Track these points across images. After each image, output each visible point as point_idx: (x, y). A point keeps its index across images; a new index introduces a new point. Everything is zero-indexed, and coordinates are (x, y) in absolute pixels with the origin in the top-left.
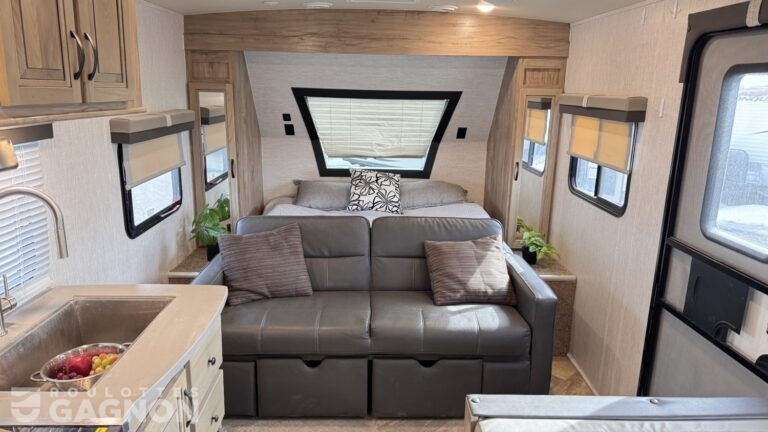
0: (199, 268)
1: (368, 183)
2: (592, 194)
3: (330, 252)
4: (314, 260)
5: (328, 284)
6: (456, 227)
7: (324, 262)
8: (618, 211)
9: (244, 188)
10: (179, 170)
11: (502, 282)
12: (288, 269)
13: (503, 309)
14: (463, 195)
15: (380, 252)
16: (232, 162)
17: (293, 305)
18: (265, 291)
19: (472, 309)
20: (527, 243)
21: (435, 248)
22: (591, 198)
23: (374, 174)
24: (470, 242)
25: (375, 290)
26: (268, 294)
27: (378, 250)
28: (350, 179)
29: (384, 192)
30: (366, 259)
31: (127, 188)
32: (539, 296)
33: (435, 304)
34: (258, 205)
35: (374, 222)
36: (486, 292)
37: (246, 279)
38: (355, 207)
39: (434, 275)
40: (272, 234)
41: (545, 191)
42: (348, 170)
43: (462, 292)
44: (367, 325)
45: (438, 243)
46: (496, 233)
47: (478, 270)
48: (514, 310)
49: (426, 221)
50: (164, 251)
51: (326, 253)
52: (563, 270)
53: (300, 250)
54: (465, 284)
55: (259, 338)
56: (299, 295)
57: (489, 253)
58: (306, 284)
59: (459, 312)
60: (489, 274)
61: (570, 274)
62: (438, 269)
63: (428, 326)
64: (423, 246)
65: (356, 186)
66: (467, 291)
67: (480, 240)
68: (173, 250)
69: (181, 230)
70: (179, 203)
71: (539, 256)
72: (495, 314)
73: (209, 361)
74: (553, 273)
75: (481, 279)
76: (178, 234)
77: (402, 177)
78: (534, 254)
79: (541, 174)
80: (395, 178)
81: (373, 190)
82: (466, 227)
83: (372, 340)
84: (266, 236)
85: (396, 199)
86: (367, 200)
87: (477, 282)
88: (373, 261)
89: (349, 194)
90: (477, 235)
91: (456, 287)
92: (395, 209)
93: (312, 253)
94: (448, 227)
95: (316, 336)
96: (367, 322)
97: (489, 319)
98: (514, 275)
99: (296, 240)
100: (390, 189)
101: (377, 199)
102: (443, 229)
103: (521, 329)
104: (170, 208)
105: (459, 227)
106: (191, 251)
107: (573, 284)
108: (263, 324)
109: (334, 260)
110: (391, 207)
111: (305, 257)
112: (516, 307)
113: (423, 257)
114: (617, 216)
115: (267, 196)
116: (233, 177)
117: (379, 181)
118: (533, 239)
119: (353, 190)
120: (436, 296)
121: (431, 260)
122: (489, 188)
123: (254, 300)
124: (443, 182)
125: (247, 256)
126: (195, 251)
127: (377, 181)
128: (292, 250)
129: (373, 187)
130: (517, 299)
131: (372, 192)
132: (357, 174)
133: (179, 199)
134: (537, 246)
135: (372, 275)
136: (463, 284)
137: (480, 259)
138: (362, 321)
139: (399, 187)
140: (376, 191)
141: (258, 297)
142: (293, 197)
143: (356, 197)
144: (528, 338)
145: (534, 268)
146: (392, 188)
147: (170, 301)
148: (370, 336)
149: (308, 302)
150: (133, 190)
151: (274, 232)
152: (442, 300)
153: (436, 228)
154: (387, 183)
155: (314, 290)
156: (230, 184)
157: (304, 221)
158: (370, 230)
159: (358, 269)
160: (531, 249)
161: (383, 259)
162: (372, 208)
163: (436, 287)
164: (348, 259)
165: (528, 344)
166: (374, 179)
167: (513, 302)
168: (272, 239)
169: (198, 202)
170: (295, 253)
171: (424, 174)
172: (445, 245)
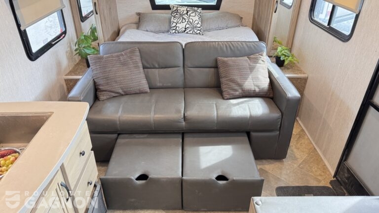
0: (82, 73)
1: (181, 15)
2: (326, 24)
3: (159, 65)
4: (149, 70)
5: (159, 84)
6: (237, 47)
7: (156, 71)
8: (345, 38)
9: (105, 20)
10: (62, 10)
11: (265, 83)
12: (134, 77)
13: (265, 101)
14: (239, 20)
15: (189, 65)
16: (95, 3)
17: (138, 100)
18: (120, 91)
19: (246, 101)
20: (280, 54)
21: (224, 62)
22: (325, 27)
23: (185, 8)
24: (246, 58)
25: (187, 88)
26: (123, 93)
27: (188, 63)
28: (170, 11)
29: (191, 21)
30: (182, 69)
31: (22, 29)
32: (289, 95)
33: (223, 98)
34: (116, 29)
35: (186, 45)
36: (255, 90)
37: (107, 84)
38: (174, 31)
39: (223, 80)
40: (122, 55)
41: (292, 19)
42: (169, 6)
43: (240, 91)
44: (182, 114)
45: (226, 59)
46: (262, 51)
47: (250, 77)
48: (271, 100)
49: (218, 44)
50: (59, 64)
51: (157, 66)
52: (300, 71)
53: (140, 65)
54: (242, 86)
55: (118, 123)
56: (141, 93)
57: (258, 65)
58: (145, 87)
59: (238, 104)
60: (257, 79)
61: (304, 73)
62: (226, 77)
63: (219, 115)
64: (216, 60)
65: (174, 17)
66: (243, 90)
67: (252, 56)
68: (65, 62)
69: (69, 49)
70: (65, 33)
71: (286, 63)
72: (260, 105)
73: (81, 153)
74: (294, 72)
75: (252, 83)
76: (67, 52)
77: (203, 9)
78: (284, 61)
79: (289, 7)
80: (198, 11)
81: (185, 19)
82: (244, 47)
83: (186, 123)
84: (118, 56)
85: (199, 26)
86: (181, 26)
87: (250, 84)
88: (185, 69)
89: (170, 22)
90: (251, 53)
91: (236, 88)
92: (199, 32)
93: (148, 66)
94: (232, 47)
95: (152, 121)
96: (183, 112)
97: (256, 108)
98: (272, 77)
99: (137, 58)
100: (195, 18)
101: (187, 26)
102: (229, 49)
103: (276, 115)
104: (58, 37)
105: (239, 48)
106: (78, 61)
107: (305, 80)
108: (119, 114)
109: (162, 70)
110: (196, 31)
111: (143, 68)
112: (272, 98)
113: (216, 67)
114: (343, 41)
115: (121, 23)
116: (97, 14)
117: (189, 14)
118: (283, 51)
119: (172, 20)
120: (224, 93)
121: (221, 70)
122: (256, 16)
123: (114, 97)
124: (227, 12)
125: (107, 70)
126: (80, 60)
127: (187, 13)
128: (135, 65)
129: (186, 18)
130: (273, 95)
131: (184, 21)
132: (175, 8)
133: (64, 30)
134: (285, 56)
135: (185, 79)
136: (240, 85)
137: (252, 69)
138: (179, 112)
139: (201, 17)
140: (187, 20)
141: (117, 95)
142: (137, 24)
143: (174, 24)
144: (280, 120)
145: (282, 70)
146: (197, 18)
147: (50, 116)
148: (184, 121)
149: (146, 98)
150: (27, 29)
151: (123, 53)
152: (228, 96)
153: (225, 49)
154: (194, 14)
155: (150, 89)
156: (95, 18)
157: (142, 45)
158: (183, 50)
159: (176, 75)
160: (282, 59)
161: (192, 69)
162: (185, 31)
163: (224, 87)
164: (169, 69)
165: (280, 123)
166: (185, 12)
167: (271, 95)
168: (122, 58)
169: (78, 30)
170: (137, 67)
171: (217, 7)
172: (230, 60)
